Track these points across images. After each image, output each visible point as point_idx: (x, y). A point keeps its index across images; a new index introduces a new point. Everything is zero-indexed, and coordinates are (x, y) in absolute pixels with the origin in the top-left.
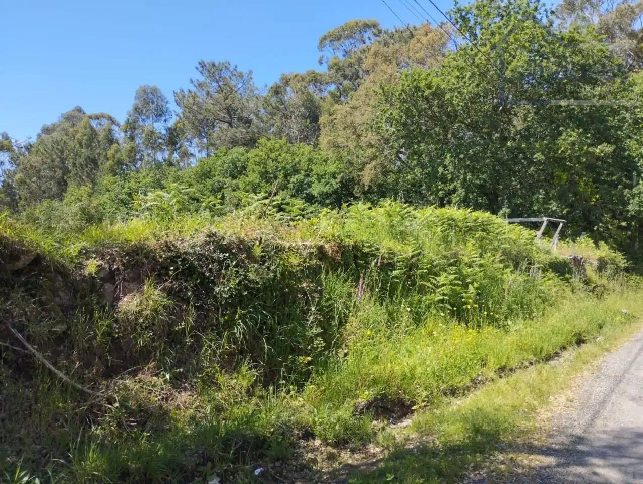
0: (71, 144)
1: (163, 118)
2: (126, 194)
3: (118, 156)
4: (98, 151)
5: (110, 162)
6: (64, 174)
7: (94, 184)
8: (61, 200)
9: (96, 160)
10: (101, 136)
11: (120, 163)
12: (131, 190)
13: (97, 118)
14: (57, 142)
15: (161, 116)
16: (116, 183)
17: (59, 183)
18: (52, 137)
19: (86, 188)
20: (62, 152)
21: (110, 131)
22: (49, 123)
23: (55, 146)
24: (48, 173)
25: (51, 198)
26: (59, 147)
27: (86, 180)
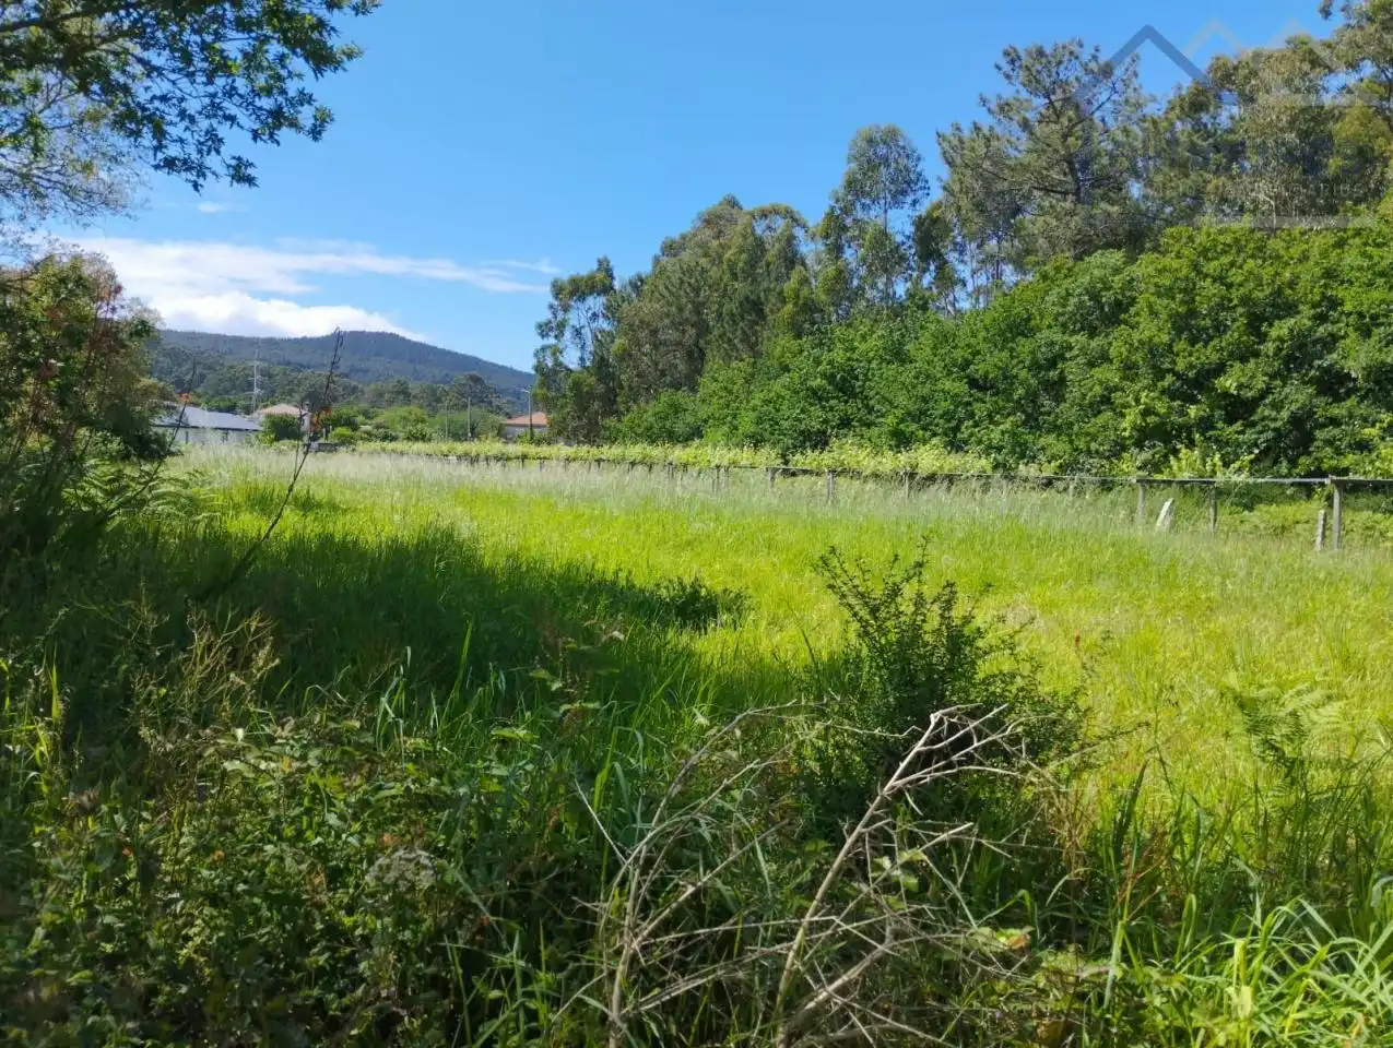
0: (714, 272)
1: (909, 199)
2: (824, 375)
3: (805, 292)
4: (765, 284)
5: (789, 306)
6: (699, 336)
7: (757, 355)
8: (694, 390)
9: (762, 304)
10: (772, 253)
11: (809, 308)
12: (833, 367)
13: (764, 215)
14: (689, 271)
15: (904, 193)
16: (801, 352)
17: (690, 354)
18: (680, 260)
19: (741, 364)
20: (697, 290)
21: (791, 239)
22: (675, 235)
23: (685, 279)
24: (671, 335)
25: (677, 386)
26: (693, 281)
27: (740, 346)
